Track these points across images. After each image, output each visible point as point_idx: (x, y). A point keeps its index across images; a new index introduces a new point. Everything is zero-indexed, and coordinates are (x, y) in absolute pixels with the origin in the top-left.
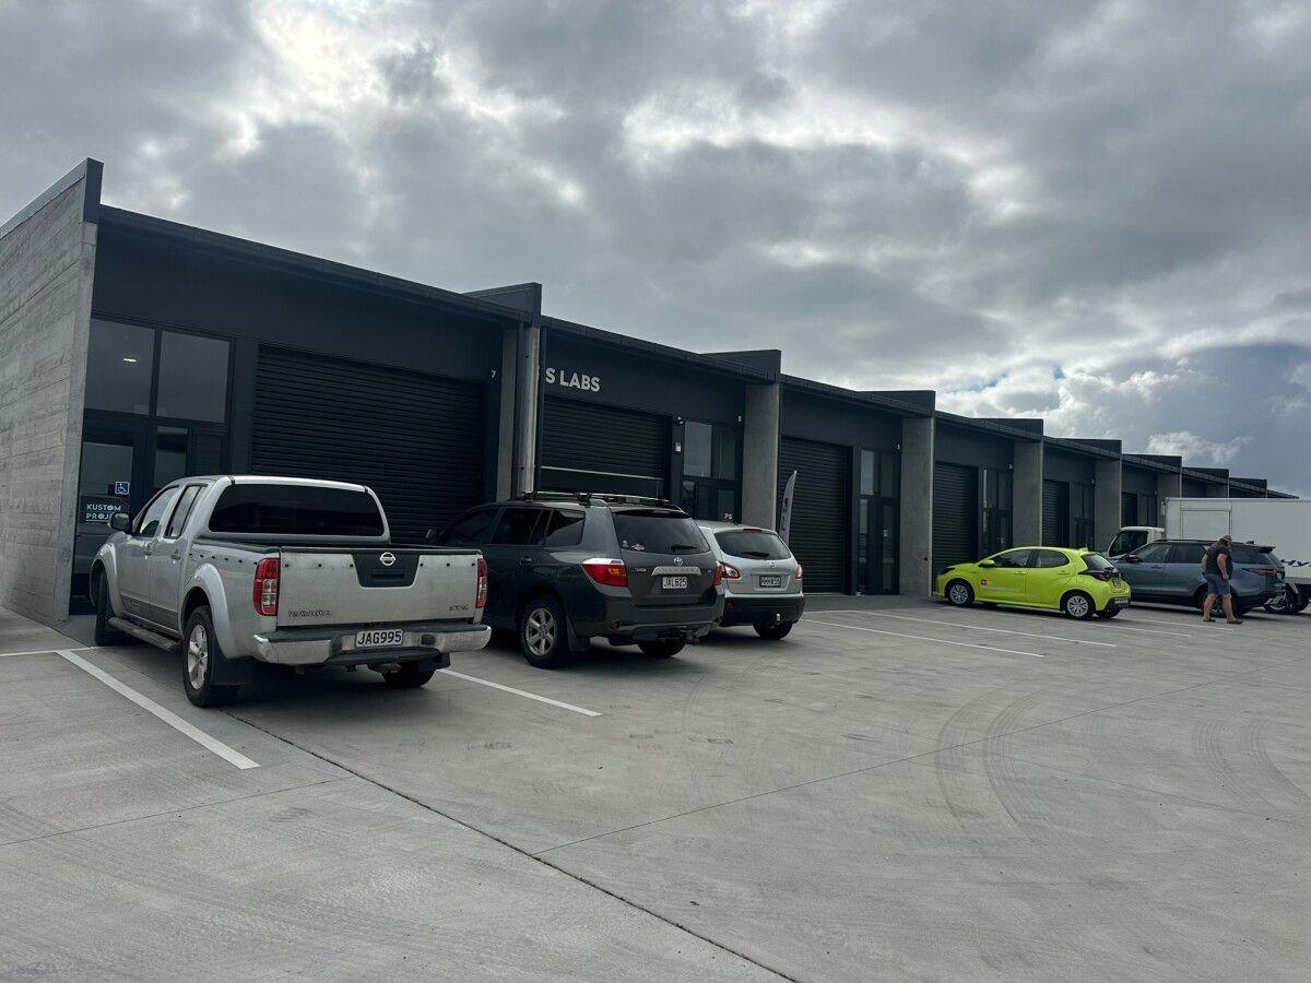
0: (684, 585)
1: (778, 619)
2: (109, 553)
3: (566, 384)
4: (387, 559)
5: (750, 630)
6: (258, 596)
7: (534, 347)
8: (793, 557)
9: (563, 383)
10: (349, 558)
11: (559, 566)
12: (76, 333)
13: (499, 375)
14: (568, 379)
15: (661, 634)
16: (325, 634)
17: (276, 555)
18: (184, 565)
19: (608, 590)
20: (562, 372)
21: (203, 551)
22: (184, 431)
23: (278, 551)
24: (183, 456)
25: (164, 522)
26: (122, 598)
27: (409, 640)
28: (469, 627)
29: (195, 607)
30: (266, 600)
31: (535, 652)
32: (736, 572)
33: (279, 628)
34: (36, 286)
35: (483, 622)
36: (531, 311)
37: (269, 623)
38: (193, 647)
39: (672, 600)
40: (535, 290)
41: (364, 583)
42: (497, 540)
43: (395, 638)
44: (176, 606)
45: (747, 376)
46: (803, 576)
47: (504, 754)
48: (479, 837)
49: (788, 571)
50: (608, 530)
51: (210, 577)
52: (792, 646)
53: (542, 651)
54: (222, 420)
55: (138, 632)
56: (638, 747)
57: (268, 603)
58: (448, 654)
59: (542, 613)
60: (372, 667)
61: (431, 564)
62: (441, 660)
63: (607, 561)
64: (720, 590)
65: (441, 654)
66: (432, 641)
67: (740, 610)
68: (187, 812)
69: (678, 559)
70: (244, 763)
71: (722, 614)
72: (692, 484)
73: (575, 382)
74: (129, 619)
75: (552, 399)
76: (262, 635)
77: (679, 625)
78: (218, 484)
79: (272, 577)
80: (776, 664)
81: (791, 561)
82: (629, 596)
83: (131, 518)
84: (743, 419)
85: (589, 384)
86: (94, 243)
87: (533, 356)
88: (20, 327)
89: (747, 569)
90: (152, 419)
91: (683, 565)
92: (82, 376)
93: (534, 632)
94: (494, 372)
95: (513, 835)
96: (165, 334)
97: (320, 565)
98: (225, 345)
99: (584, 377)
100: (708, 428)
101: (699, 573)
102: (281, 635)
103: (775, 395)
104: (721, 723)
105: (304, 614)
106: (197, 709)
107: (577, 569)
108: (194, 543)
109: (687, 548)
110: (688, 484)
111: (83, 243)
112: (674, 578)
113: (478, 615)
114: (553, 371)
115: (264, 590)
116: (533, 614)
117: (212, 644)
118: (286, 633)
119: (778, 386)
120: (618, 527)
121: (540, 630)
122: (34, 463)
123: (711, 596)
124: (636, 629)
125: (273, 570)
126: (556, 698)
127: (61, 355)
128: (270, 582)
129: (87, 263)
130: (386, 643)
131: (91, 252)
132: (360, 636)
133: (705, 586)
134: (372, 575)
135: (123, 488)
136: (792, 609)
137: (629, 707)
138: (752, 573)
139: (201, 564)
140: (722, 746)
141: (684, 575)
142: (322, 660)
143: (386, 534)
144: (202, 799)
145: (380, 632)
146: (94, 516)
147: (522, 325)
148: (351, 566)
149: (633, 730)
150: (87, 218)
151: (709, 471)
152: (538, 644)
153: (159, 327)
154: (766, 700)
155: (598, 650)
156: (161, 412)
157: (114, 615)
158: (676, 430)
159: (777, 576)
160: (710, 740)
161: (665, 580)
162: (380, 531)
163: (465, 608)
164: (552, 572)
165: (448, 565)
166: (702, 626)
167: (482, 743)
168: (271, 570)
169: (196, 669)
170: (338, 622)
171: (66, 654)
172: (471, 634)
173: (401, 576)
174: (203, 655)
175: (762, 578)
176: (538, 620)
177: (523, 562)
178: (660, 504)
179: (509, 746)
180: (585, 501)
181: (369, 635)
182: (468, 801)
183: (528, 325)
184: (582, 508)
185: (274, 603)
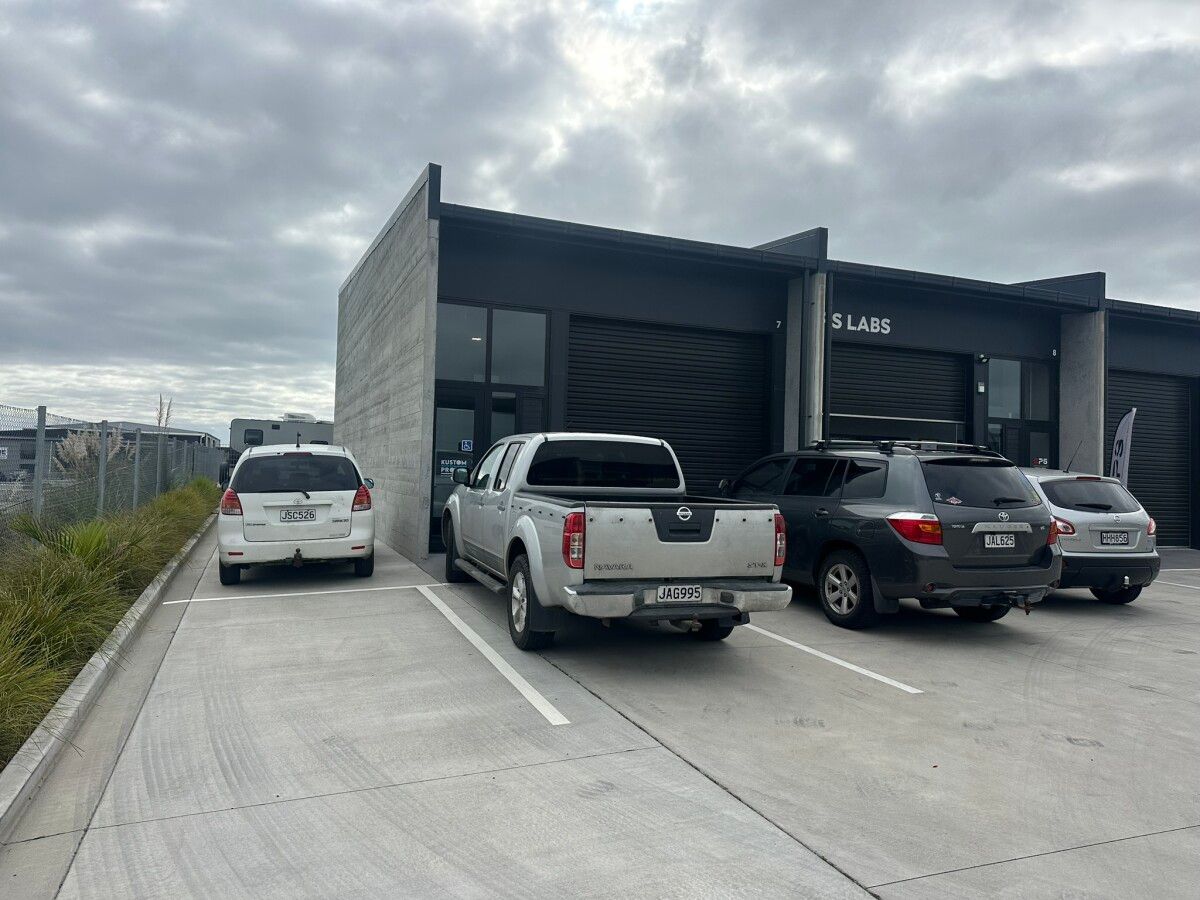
0: (1011, 544)
1: (1127, 583)
2: (454, 502)
3: (854, 328)
4: (684, 513)
5: (1086, 593)
6: (567, 550)
7: (820, 294)
8: (1142, 510)
9: (850, 327)
10: (648, 512)
11: (856, 520)
12: (427, 317)
13: (784, 325)
14: (855, 323)
15: (984, 599)
16: (628, 588)
17: (581, 510)
18: (508, 516)
19: (919, 548)
20: (849, 317)
21: (522, 502)
22: (512, 395)
23: (583, 505)
24: (513, 416)
25: (493, 476)
26: (465, 542)
27: (708, 596)
28: (768, 585)
29: (517, 555)
30: (574, 553)
31: (838, 612)
32: (1070, 528)
33: (586, 581)
34: (400, 280)
35: (783, 581)
36: (816, 257)
37: (577, 575)
38: (516, 593)
39: (998, 561)
40: (822, 234)
41: (663, 538)
42: (789, 491)
43: (695, 594)
44: (502, 553)
45: (1063, 304)
46: (1157, 532)
47: (817, 735)
48: (801, 850)
49: (1137, 526)
50: (917, 482)
51: (528, 528)
52: (1141, 613)
53: (844, 610)
54: (542, 384)
55: (476, 574)
56: (977, 740)
57: (575, 556)
58: (747, 613)
59: (842, 569)
60: (673, 622)
61: (726, 518)
62: (741, 618)
63: (917, 516)
64: (1056, 549)
65: (741, 613)
66: (731, 599)
67: (1077, 570)
68: (501, 773)
69: (1003, 514)
70: (556, 718)
71: (1059, 578)
72: (998, 427)
73: (863, 325)
74: (470, 561)
75: (837, 344)
76: (570, 587)
77: (1006, 590)
78: (533, 441)
79: (579, 531)
80: (1127, 637)
81: (1140, 515)
82: (947, 555)
83: (469, 472)
84: (1058, 353)
85: (878, 326)
86: (437, 236)
87: (819, 302)
88: (391, 315)
89: (1083, 524)
90: (488, 386)
91: (1009, 521)
92: (432, 352)
93: (834, 588)
94: (779, 322)
95: (841, 853)
96: (496, 312)
97: (621, 520)
98: (542, 317)
99: (873, 319)
100: (1017, 364)
101: (1030, 530)
102: (588, 587)
103: (1099, 323)
104: (1078, 716)
105: (608, 567)
106: (519, 652)
107: (880, 524)
108: (515, 495)
109: (1011, 502)
110: (994, 428)
111: (429, 238)
112: (999, 537)
113: (778, 573)
114: (840, 316)
115: (572, 543)
116: (831, 570)
117: (530, 592)
118: (594, 585)
119: (1103, 313)
120: (927, 476)
121: (841, 586)
122: (402, 427)
123: (1044, 556)
124: (954, 593)
125: (580, 524)
126: (866, 666)
127: (416, 335)
128: (577, 536)
129: (432, 255)
130: (686, 599)
131: (435, 244)
132: (661, 590)
133: (1037, 547)
134: (670, 530)
135: (467, 446)
136: (1145, 570)
137: (954, 685)
138: (1091, 529)
139: (520, 515)
140: (1087, 749)
141: (1011, 533)
142: (625, 613)
143: (682, 486)
144: (515, 758)
145: (680, 587)
146: (447, 469)
147: (807, 272)
148: (650, 520)
149: (964, 716)
150: (431, 216)
151: (1019, 413)
152: (839, 602)
153: (491, 306)
154: (1131, 687)
155: (908, 611)
156: (495, 379)
157: (459, 557)
158: (978, 369)
159: (1125, 532)
160: (1069, 740)
161: (987, 538)
162: (677, 485)
163: (763, 565)
164: (849, 525)
165: (744, 520)
166: (1034, 590)
167: (791, 718)
168: (577, 524)
169: (518, 612)
170: (640, 577)
171: (423, 589)
172: (771, 593)
173: (698, 531)
174: (523, 600)
175: (1103, 534)
176: (838, 576)
177: (819, 515)
178: (976, 451)
179: (822, 724)
180: (887, 450)
181: (670, 590)
182: (783, 795)
183: (813, 272)
184: (883, 457)
185: (581, 556)
